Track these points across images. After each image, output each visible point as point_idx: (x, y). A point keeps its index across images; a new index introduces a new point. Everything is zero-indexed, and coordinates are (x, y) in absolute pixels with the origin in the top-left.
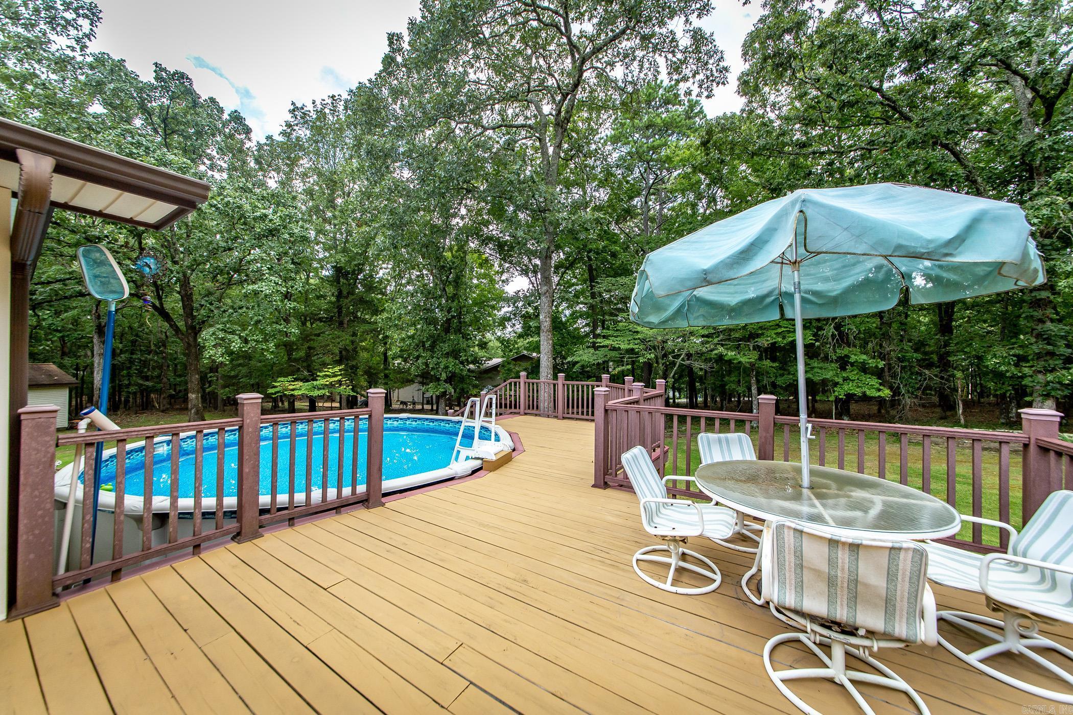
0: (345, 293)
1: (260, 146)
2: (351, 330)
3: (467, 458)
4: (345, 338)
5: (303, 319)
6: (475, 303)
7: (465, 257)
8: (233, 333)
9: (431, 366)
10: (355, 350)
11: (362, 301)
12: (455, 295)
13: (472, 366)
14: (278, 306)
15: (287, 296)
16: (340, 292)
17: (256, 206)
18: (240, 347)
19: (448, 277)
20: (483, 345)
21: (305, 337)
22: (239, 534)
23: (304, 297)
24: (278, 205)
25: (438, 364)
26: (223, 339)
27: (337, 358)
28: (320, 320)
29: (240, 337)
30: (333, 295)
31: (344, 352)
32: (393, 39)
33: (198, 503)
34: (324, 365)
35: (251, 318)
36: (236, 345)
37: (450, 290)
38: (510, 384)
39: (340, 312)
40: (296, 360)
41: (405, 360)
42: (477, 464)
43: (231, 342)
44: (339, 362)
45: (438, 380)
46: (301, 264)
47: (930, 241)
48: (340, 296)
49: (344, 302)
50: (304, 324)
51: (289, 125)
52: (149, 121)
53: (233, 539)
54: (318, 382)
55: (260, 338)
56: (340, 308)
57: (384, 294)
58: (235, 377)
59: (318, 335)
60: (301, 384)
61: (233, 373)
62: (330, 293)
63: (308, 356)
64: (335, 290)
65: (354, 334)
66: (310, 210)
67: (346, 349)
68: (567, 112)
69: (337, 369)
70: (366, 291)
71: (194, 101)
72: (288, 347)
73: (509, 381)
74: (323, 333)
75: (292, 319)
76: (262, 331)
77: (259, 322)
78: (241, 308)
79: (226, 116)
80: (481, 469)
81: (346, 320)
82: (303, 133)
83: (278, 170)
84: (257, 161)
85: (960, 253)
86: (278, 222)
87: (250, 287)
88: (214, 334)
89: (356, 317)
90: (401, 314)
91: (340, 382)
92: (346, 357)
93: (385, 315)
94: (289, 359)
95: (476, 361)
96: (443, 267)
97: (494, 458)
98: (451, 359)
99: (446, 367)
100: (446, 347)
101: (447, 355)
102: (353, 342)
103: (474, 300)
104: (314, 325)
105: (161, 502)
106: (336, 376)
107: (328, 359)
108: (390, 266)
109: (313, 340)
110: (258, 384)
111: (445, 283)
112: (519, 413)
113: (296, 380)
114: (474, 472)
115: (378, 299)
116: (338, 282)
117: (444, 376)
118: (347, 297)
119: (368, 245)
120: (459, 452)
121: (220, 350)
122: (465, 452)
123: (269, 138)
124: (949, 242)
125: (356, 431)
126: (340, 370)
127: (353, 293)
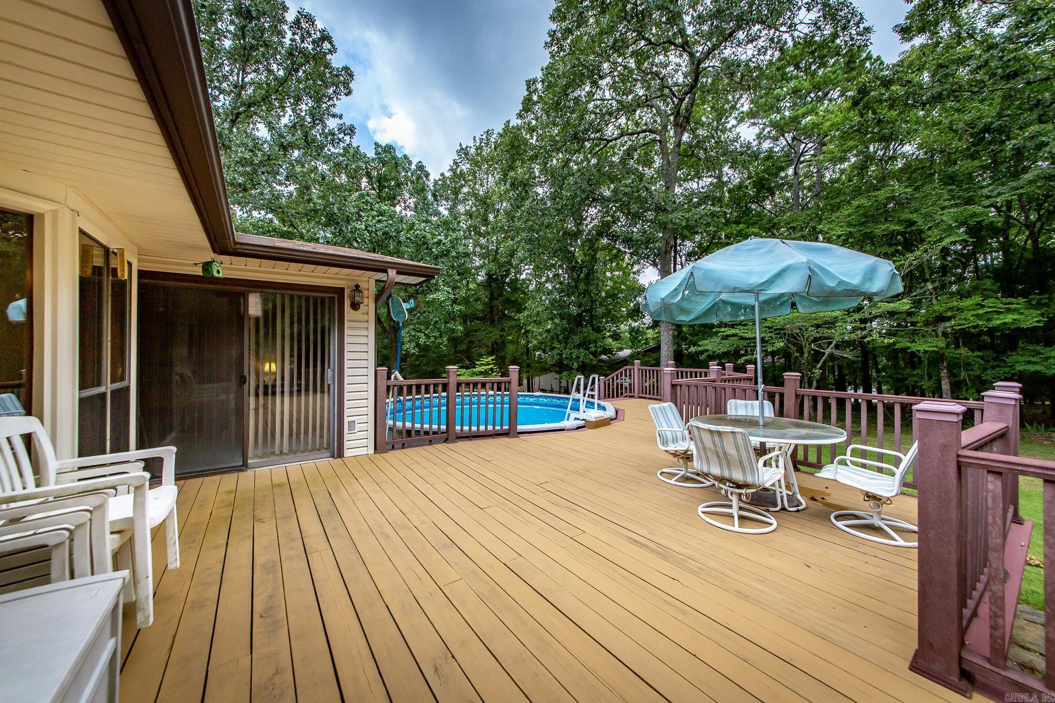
0: (495, 294)
1: (436, 182)
2: (500, 326)
3: (576, 419)
4: (494, 334)
5: (465, 318)
6: (608, 295)
7: (595, 255)
8: (420, 331)
9: (564, 356)
10: (503, 343)
11: (508, 301)
12: (586, 291)
13: (604, 357)
14: (449, 309)
15: (455, 301)
16: (492, 294)
17: (434, 234)
18: (425, 342)
19: (579, 275)
20: (616, 336)
21: (467, 333)
22: (447, 439)
23: (466, 301)
24: (448, 230)
25: (571, 354)
26: (414, 336)
27: (490, 350)
28: (478, 318)
29: (425, 334)
30: (486, 297)
31: (495, 346)
32: (530, 83)
33: (422, 426)
34: (481, 356)
35: (432, 320)
36: (422, 341)
37: (582, 286)
38: (626, 370)
39: (492, 311)
40: (460, 352)
41: (544, 352)
42: (581, 423)
43: (419, 338)
44: (491, 354)
45: (571, 369)
46: (464, 273)
47: (751, 285)
48: (492, 298)
49: (496, 302)
50: (465, 322)
51: (455, 163)
52: (370, 182)
53: (444, 442)
54: (476, 370)
55: (437, 334)
56: (491, 308)
57: (525, 294)
58: (418, 366)
59: (476, 331)
60: (464, 370)
61: (417, 363)
62: (484, 295)
63: (469, 348)
64: (488, 293)
65: (503, 330)
66: (468, 228)
67: (496, 342)
68: (687, 110)
69: (490, 359)
70: (512, 292)
71: (396, 163)
72: (454, 341)
73: (624, 368)
74: (480, 329)
75: (457, 318)
76: (439, 330)
77: (436, 322)
78: (425, 312)
79: (413, 167)
80: (584, 427)
81: (497, 318)
82: (465, 167)
83: (447, 199)
84: (434, 195)
85: (771, 289)
86: (449, 245)
87: (431, 296)
88: (408, 332)
89: (504, 315)
90: (539, 312)
91: (492, 369)
92: (496, 349)
93: (526, 313)
94: (455, 351)
95: (607, 351)
96: (574, 267)
97: (594, 420)
98: (582, 350)
99: (578, 357)
100: (577, 339)
101: (579, 346)
102: (501, 336)
103: (607, 292)
104: (473, 324)
105: (408, 425)
106: (489, 364)
107: (483, 351)
108: (532, 267)
109: (472, 335)
110: (433, 371)
111: (577, 280)
112: (633, 397)
113: (461, 367)
114: (578, 428)
115: (521, 298)
116: (490, 286)
117: (575, 365)
118: (497, 299)
119: (512, 257)
120: (569, 414)
121: (413, 344)
122: (574, 415)
123: (442, 174)
124: (762, 284)
125: (502, 403)
126: (492, 360)
127: (501, 295)
